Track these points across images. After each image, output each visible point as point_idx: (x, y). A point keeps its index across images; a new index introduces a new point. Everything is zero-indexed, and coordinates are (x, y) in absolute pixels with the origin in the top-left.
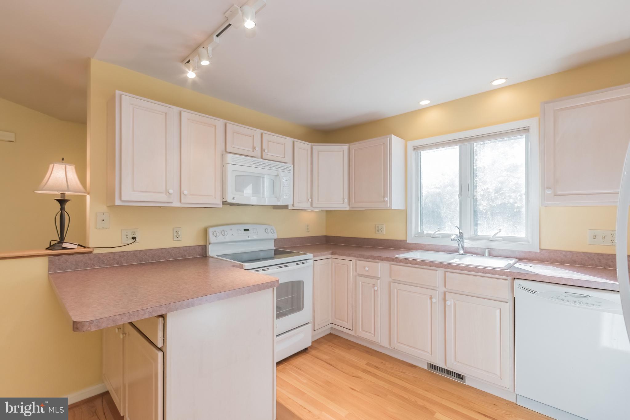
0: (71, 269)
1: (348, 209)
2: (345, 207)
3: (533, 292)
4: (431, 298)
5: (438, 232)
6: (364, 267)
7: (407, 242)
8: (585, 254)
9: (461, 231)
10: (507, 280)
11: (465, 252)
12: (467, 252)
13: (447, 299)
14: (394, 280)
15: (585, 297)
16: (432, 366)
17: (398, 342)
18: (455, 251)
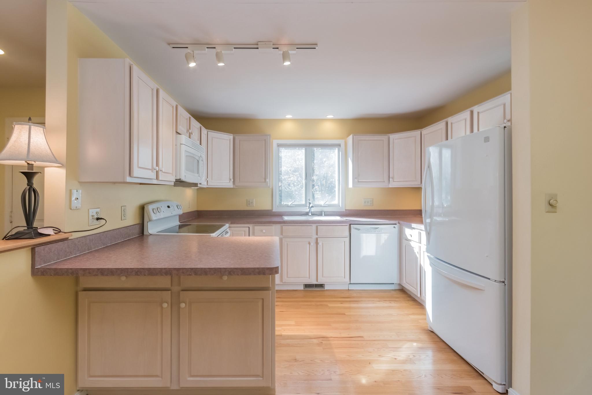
0: (54, 261)
1: (232, 187)
2: (230, 185)
3: (359, 230)
4: (309, 243)
5: (294, 203)
6: (262, 231)
7: (273, 211)
8: (362, 210)
9: (310, 202)
10: (347, 226)
11: (312, 215)
12: (313, 214)
13: (318, 242)
14: (284, 236)
15: (377, 228)
16: (307, 286)
17: (287, 277)
18: (307, 214)
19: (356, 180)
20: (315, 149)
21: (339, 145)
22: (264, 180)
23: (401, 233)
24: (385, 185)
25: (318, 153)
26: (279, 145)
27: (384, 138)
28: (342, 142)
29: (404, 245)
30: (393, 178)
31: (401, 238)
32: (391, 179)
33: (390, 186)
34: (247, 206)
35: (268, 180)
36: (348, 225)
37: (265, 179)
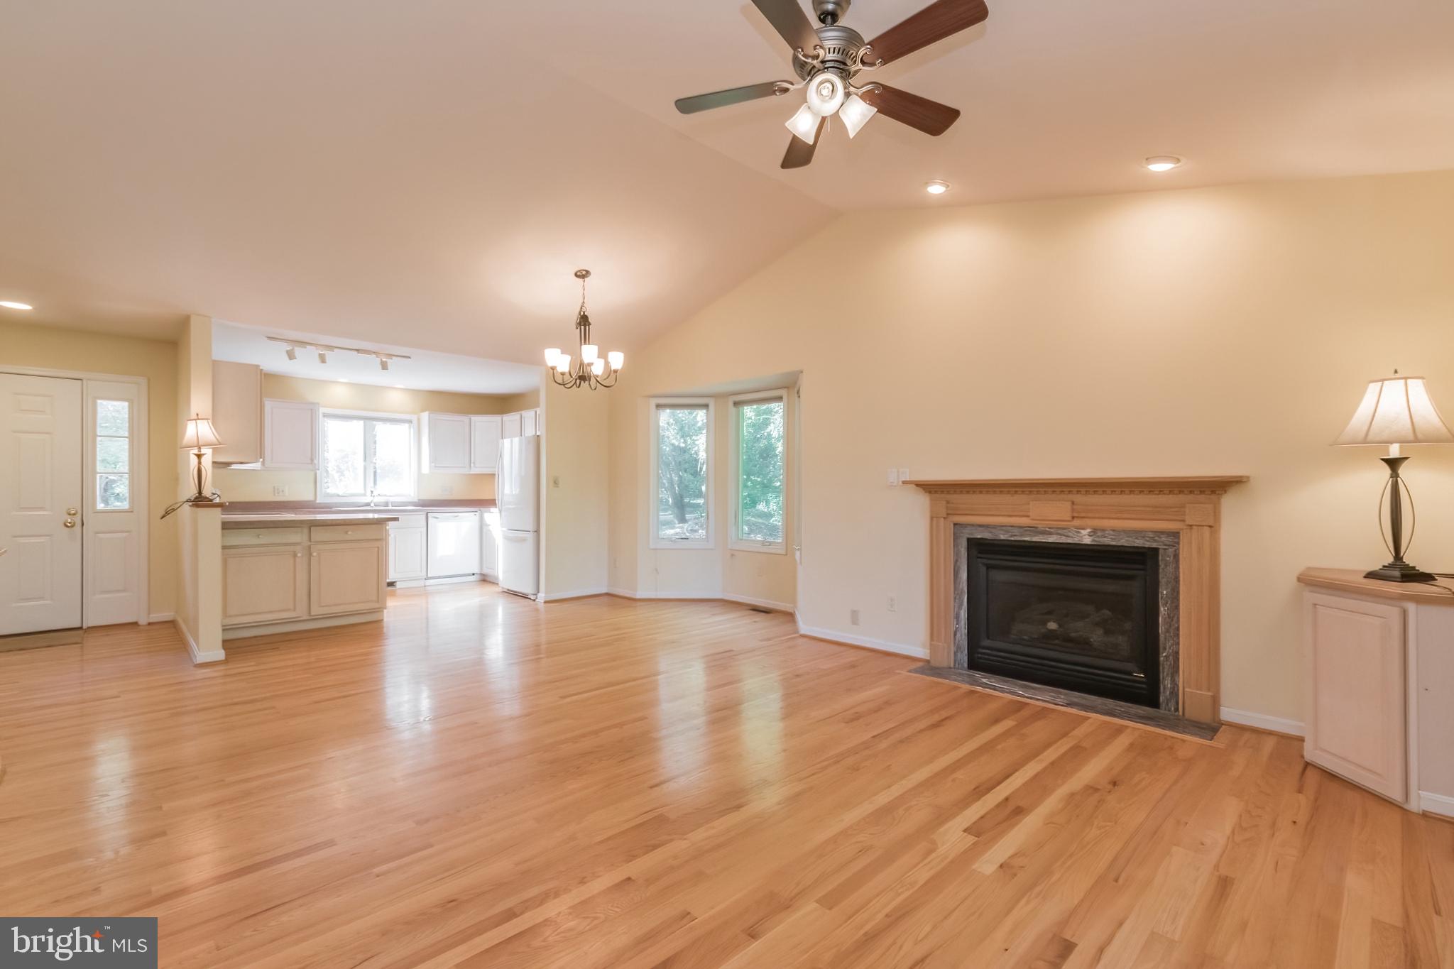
19: (433, 464)
20: (374, 423)
21: (410, 422)
22: (309, 462)
23: (482, 519)
24: (466, 471)
25: (381, 428)
26: (325, 416)
27: (465, 419)
28: (414, 418)
29: (484, 530)
30: (474, 463)
31: (482, 526)
32: (472, 465)
33: (471, 473)
34: (274, 495)
35: (316, 462)
36: (425, 513)
37: (312, 460)
